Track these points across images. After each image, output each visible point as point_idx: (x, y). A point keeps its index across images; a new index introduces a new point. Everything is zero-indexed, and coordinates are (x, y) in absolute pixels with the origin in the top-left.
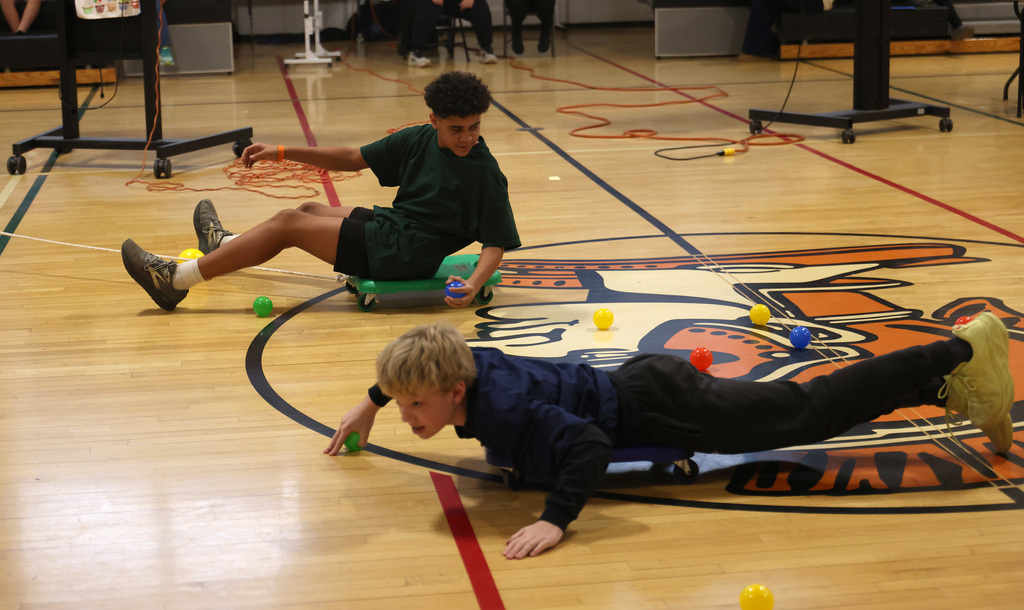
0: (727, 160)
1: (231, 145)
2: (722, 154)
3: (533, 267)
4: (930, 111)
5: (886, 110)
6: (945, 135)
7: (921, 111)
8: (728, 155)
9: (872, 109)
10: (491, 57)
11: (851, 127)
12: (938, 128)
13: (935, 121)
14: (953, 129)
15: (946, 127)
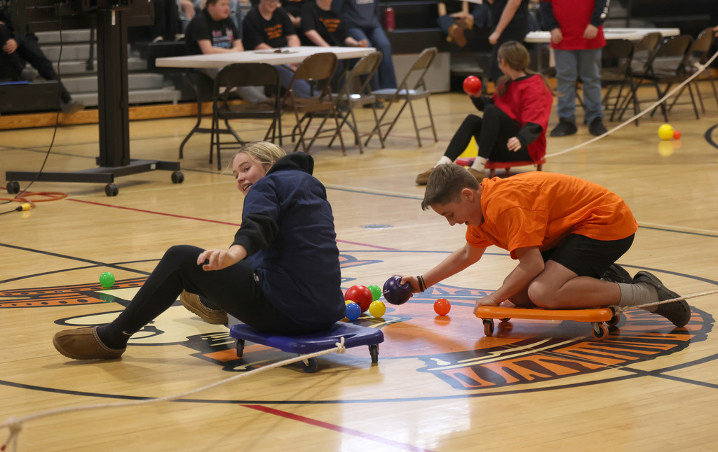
0: (25, 215)
2: (20, 209)
4: (161, 166)
5: (129, 166)
6: (178, 186)
7: (153, 167)
8: (25, 210)
9: (119, 166)
11: (113, 181)
12: (170, 181)
13: (167, 174)
14: (184, 182)
15: (178, 179)
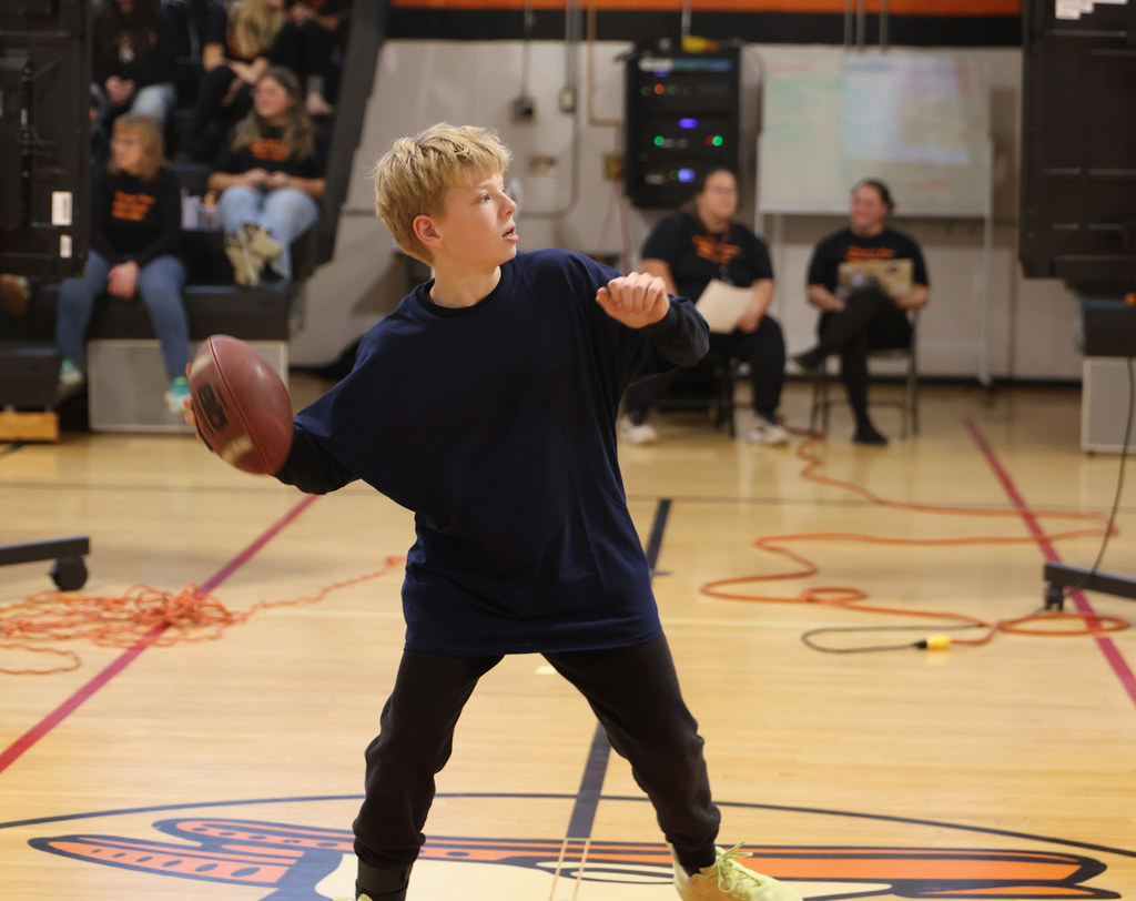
1: (48, 565)
2: (922, 645)
3: (244, 836)
8: (937, 648)
10: (776, 433)
